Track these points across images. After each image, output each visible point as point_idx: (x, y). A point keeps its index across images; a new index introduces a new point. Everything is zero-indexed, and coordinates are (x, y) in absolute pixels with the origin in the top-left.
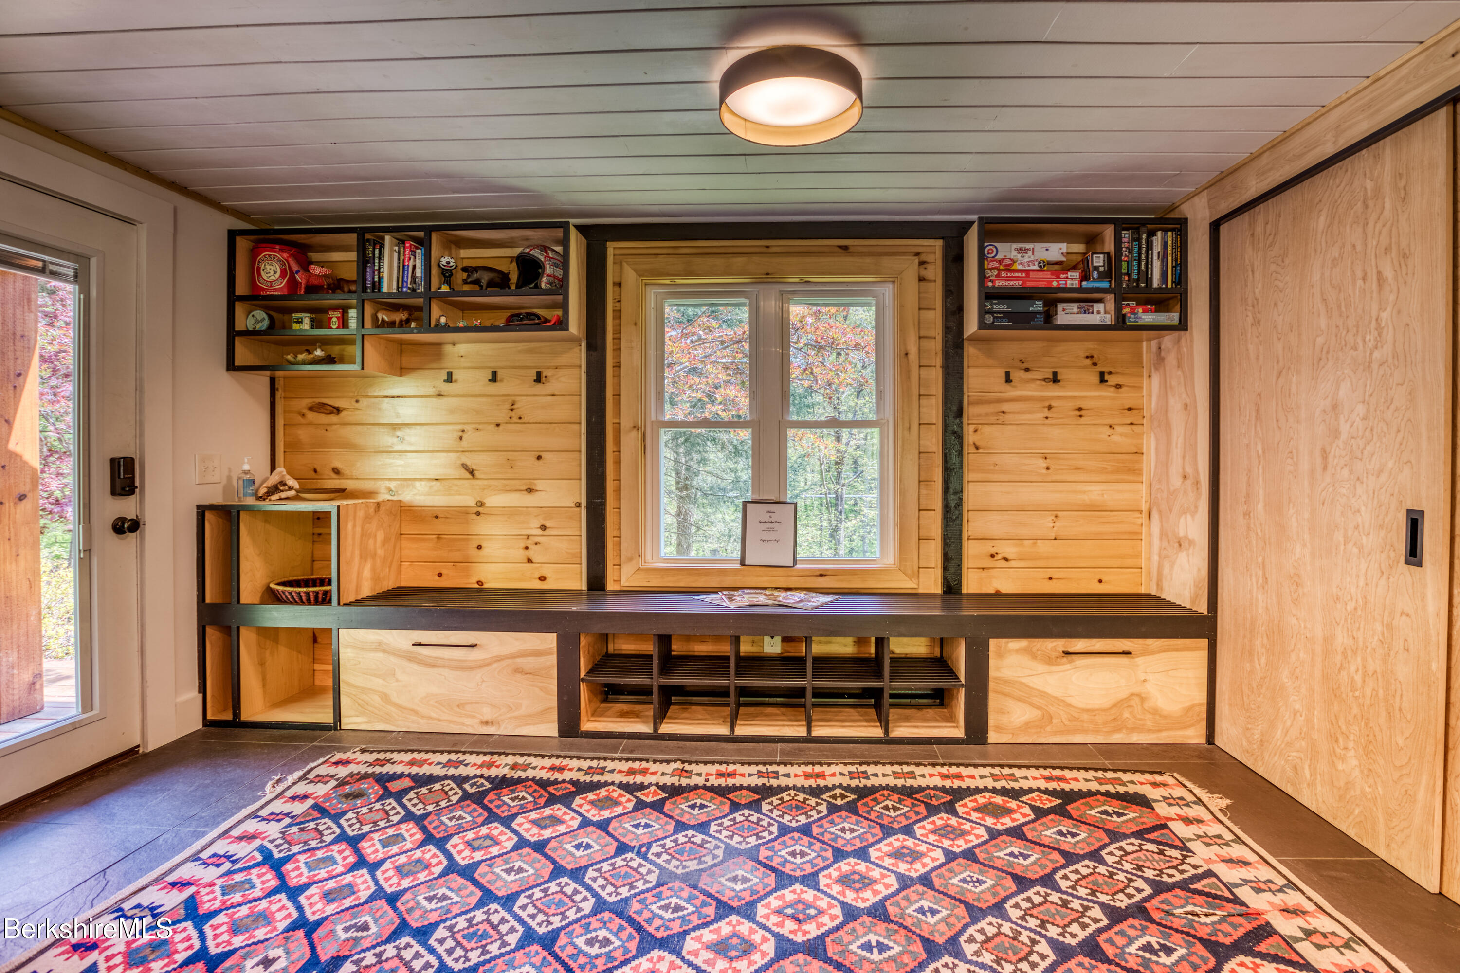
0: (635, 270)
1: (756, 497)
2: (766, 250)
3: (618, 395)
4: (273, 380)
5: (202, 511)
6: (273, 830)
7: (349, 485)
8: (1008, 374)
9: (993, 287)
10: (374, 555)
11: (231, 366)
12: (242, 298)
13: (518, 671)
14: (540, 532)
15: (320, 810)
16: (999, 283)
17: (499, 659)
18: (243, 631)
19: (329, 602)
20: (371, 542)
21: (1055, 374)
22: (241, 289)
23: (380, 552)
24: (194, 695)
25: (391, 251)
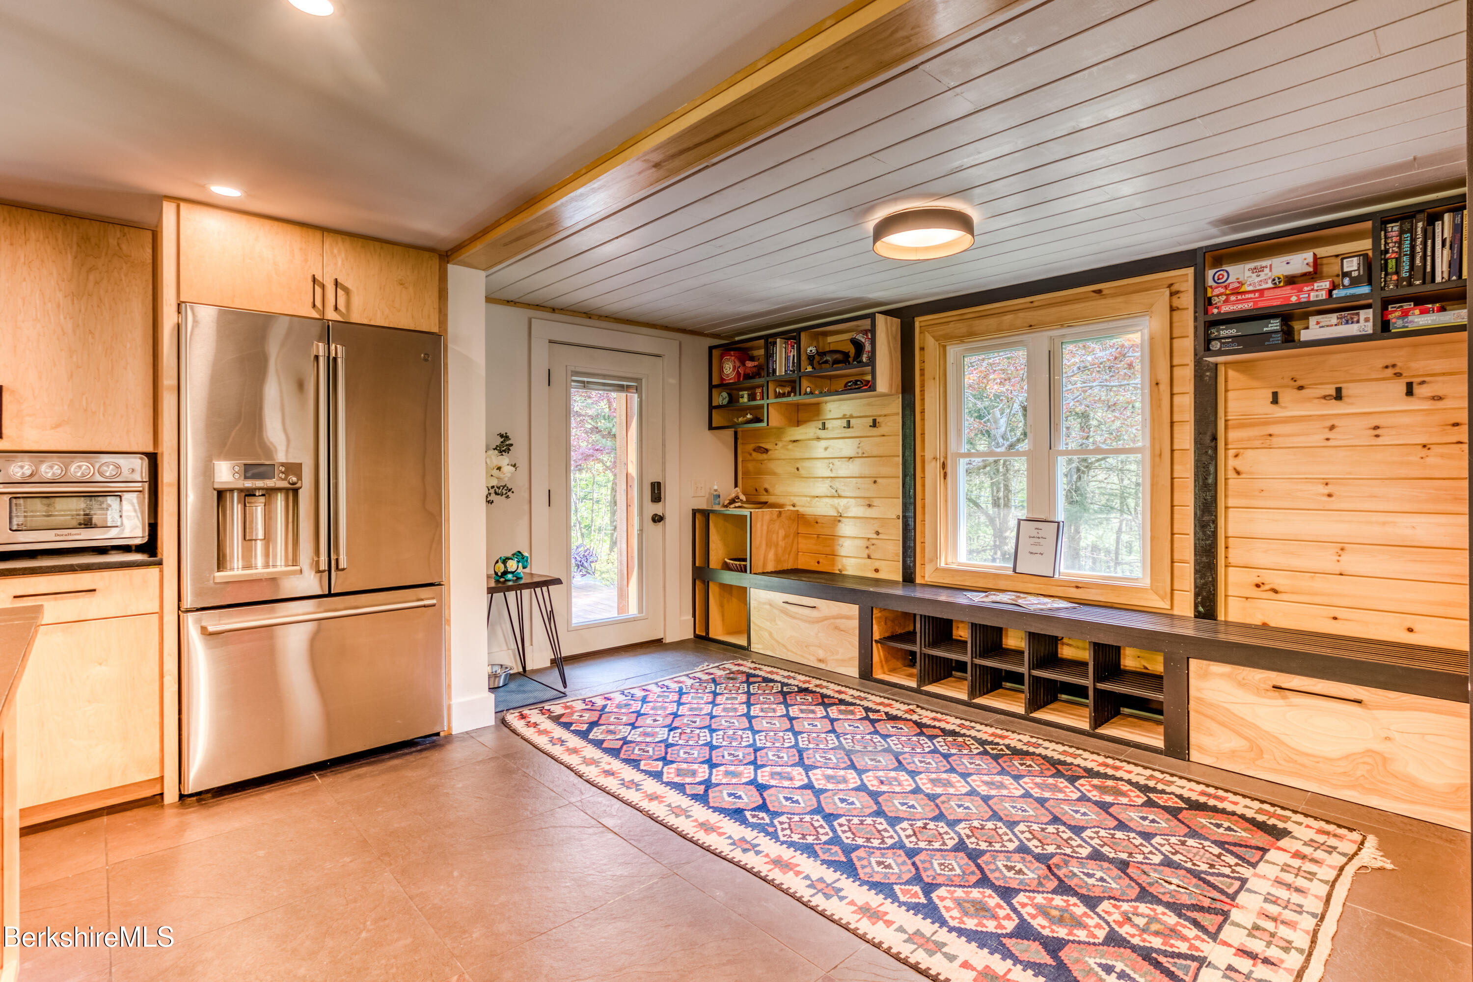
0: (933, 337)
1: (1031, 516)
2: (1031, 305)
3: (923, 434)
4: (736, 433)
5: (695, 512)
6: (689, 682)
7: (771, 499)
8: (1275, 396)
9: (1219, 313)
10: (777, 545)
11: (711, 427)
12: (716, 386)
13: (837, 628)
14: (875, 536)
15: (714, 681)
16: (1225, 309)
17: (826, 618)
18: (711, 584)
19: (746, 572)
20: (774, 536)
21: (1339, 390)
22: (715, 382)
23: (782, 543)
24: (690, 617)
25: (781, 347)
